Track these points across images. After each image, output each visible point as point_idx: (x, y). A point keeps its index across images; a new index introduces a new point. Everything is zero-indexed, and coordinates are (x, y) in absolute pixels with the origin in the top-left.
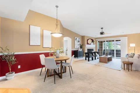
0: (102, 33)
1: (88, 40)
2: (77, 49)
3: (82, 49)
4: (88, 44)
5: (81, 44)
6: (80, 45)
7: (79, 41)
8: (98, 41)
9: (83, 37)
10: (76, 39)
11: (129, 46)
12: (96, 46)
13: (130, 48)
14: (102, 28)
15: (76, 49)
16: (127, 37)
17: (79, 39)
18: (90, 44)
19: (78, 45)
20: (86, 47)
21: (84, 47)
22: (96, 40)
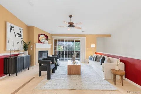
2: (16, 53)
3: (27, 52)
5: (26, 42)
6: (23, 44)
7: (20, 35)
8: (54, 39)
9: (30, 29)
10: (12, 28)
12: (52, 47)
14: (71, 16)
15: (12, 53)
17: (20, 29)
18: (44, 43)
19: (18, 43)
20: (37, 47)
21: (33, 48)
22: (52, 37)
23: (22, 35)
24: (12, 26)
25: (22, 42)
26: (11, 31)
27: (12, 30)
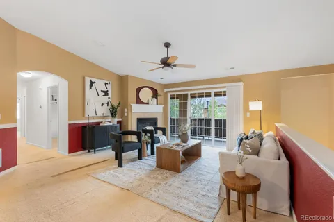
0: (166, 63)
1: (138, 90)
4: (139, 101)
5: (115, 103)
6: (110, 107)
7: (106, 93)
8: (169, 95)
10: (92, 83)
11: (246, 109)
12: (165, 109)
13: (248, 115)
14: (167, 45)
16: (241, 83)
17: (106, 84)
18: (148, 103)
19: (102, 105)
20: (133, 111)
21: (127, 112)
22: (166, 90)
23: (109, 92)
24: (93, 81)
25: (109, 104)
26: (90, 88)
27: (93, 87)
